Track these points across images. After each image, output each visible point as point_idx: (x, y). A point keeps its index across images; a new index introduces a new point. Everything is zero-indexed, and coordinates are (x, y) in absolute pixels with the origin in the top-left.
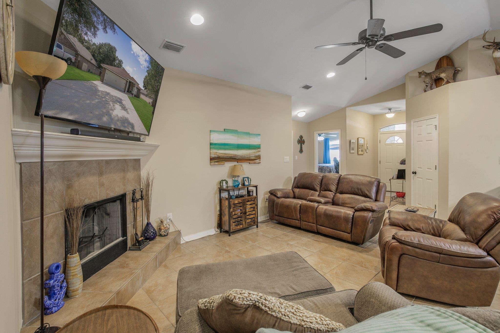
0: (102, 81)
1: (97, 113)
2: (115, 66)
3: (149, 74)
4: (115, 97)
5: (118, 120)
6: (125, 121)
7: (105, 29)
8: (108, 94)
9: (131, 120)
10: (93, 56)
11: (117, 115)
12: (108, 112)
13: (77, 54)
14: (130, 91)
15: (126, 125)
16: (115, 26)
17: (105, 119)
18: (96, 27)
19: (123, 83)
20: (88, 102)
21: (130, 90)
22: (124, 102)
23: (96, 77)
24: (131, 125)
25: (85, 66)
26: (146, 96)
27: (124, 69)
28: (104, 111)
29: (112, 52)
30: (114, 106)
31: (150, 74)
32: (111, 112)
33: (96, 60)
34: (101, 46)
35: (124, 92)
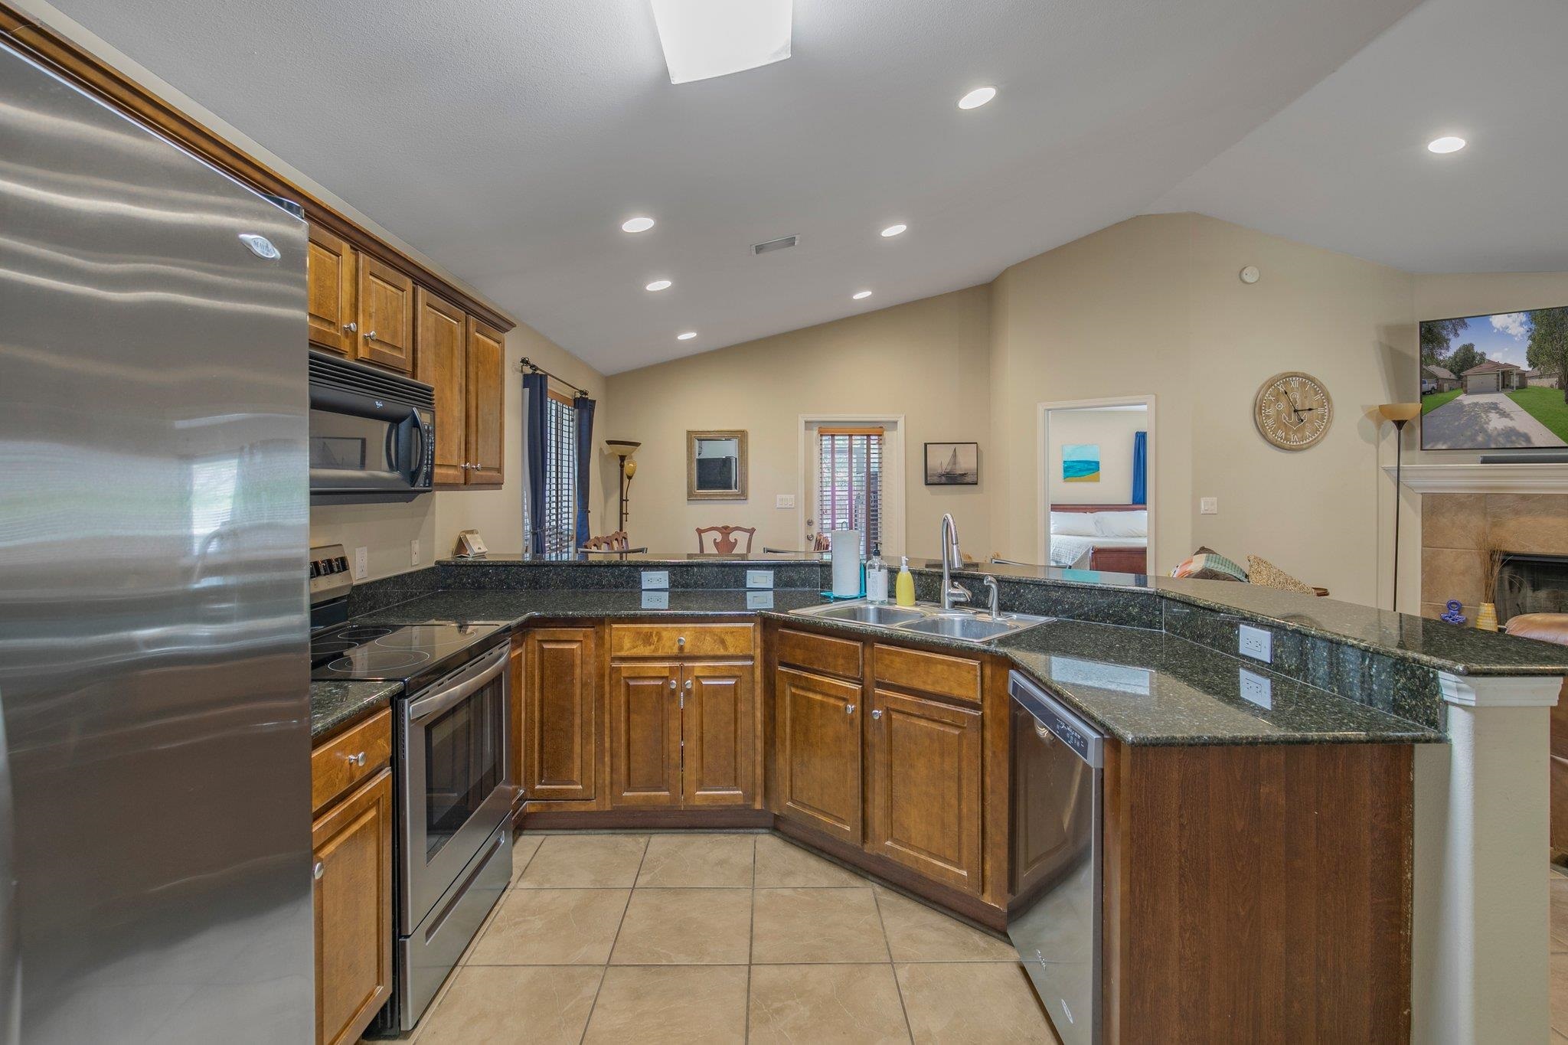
0: (1466, 392)
1: (1469, 433)
2: (1476, 365)
3: (1533, 340)
4: (1486, 404)
5: (1499, 435)
6: (1510, 433)
7: (1456, 335)
8: (1476, 404)
9: (1522, 429)
10: (1451, 371)
11: (1496, 428)
12: (1482, 427)
13: (1437, 379)
14: (1507, 385)
15: (1514, 438)
16: (1466, 320)
17: (1480, 438)
18: (1447, 340)
19: (1492, 380)
20: (1457, 424)
21: (1506, 383)
22: (1501, 406)
23: (1458, 391)
24: (1523, 437)
25: (1446, 386)
26: (1540, 377)
27: (1489, 361)
28: (1477, 428)
29: (1469, 351)
30: (1488, 416)
31: (1537, 338)
32: (1485, 426)
33: (1455, 373)
34: (1456, 354)
35: (1498, 390)
